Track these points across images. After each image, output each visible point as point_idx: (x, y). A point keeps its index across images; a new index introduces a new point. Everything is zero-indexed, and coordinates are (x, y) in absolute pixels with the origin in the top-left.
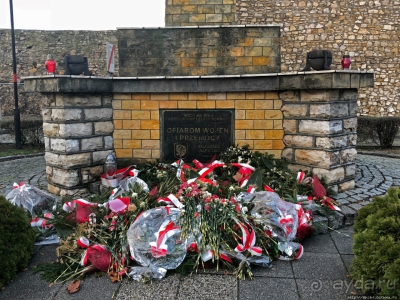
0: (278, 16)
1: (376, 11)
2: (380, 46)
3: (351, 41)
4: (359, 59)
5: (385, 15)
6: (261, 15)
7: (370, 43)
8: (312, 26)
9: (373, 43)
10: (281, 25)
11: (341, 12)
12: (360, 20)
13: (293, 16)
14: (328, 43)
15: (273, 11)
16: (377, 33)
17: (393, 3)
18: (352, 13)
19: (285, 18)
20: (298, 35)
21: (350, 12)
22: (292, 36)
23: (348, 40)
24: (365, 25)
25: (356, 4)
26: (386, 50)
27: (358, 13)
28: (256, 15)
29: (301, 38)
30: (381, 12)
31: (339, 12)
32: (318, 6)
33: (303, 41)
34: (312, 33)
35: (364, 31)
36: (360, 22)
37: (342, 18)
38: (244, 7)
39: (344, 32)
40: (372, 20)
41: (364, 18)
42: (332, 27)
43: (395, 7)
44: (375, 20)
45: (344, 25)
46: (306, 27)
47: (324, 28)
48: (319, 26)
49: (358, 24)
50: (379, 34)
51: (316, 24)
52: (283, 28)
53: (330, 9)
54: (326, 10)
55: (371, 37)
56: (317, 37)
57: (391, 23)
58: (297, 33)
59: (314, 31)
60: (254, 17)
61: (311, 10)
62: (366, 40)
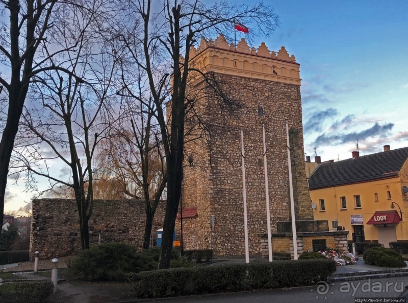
0: (241, 198)
1: (279, 197)
2: (282, 213)
3: (271, 210)
5: (282, 198)
6: (234, 198)
7: (278, 211)
14: (262, 211)
15: (239, 196)
24: (275, 203)
25: (271, 193)
26: (285, 214)
27: (272, 197)
28: (232, 197)
29: (251, 209)
32: (257, 194)
34: (255, 206)
35: (276, 206)
38: (227, 194)
40: (278, 201)
41: (275, 200)
42: (263, 204)
47: (260, 204)
48: (258, 203)
49: (273, 202)
50: (281, 207)
51: (256, 202)
54: (260, 195)
55: (278, 208)
56: (257, 208)
61: (254, 195)
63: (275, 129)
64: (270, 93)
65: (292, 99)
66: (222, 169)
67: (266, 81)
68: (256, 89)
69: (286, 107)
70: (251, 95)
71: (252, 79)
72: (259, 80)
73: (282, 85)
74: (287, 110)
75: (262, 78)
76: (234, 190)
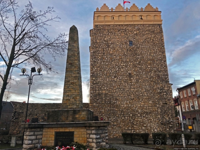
0: (114, 99)
2: (149, 108)
3: (139, 107)
4: (142, 113)
5: (149, 98)
6: (109, 99)
8: (126, 102)
9: (146, 107)
10: (116, 102)
11: (135, 97)
12: (141, 100)
13: (119, 99)
14: (131, 107)
15: (113, 97)
16: (147, 104)
17: (151, 95)
18: (138, 98)
19: (116, 99)
20: (121, 105)
21: (137, 98)
22: (119, 105)
23: (138, 106)
24: (143, 102)
25: (139, 95)
26: (151, 110)
27: (140, 98)
28: (107, 98)
30: (147, 97)
31: (134, 98)
32: (127, 96)
33: (123, 107)
35: (143, 104)
36: (141, 101)
37: (135, 99)
38: (103, 96)
39: (136, 104)
40: (145, 100)
41: (142, 99)
42: (132, 102)
43: (152, 96)
44: (146, 100)
45: (136, 102)
46: (124, 102)
47: (130, 103)
48: (128, 102)
50: (148, 104)
52: (116, 103)
53: (131, 97)
56: (127, 105)
57: (151, 101)
58: (121, 104)
59: (126, 104)
60: (107, 99)
61: (125, 97)
62: (144, 106)
63: (142, 53)
64: (138, 32)
65: (156, 33)
66: (101, 80)
67: (135, 24)
68: (127, 31)
69: (151, 39)
70: (123, 34)
71: (124, 25)
72: (130, 25)
73: (147, 25)
74: (152, 40)
75: (132, 23)
76: (109, 93)
